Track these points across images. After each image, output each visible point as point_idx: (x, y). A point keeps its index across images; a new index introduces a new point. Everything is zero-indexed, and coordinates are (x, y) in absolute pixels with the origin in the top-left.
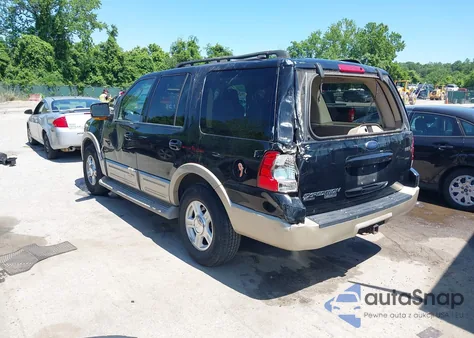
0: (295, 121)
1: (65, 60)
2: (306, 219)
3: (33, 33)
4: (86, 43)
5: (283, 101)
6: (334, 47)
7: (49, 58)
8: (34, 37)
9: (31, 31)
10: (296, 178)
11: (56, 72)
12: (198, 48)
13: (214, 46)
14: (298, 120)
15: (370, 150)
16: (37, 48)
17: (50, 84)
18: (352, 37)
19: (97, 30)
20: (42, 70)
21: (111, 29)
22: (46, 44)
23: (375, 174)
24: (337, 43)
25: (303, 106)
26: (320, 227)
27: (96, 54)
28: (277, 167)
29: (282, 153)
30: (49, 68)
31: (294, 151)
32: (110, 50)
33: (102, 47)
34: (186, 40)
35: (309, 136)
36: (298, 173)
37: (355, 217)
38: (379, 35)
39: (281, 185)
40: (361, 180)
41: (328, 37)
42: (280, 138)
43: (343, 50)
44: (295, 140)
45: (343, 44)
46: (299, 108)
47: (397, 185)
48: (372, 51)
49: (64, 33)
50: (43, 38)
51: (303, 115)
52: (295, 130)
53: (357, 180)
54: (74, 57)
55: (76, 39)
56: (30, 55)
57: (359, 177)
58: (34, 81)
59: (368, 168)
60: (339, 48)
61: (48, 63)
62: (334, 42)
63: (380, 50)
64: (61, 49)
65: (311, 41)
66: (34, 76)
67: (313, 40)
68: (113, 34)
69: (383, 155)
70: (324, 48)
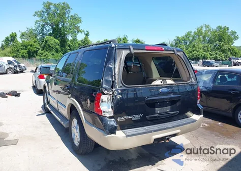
0: (113, 76)
1: (65, 47)
2: (117, 132)
3: (51, 36)
4: (74, 40)
5: (107, 66)
6: (199, 38)
7: (57, 46)
8: (51, 37)
9: (50, 35)
10: (112, 108)
11: (60, 53)
12: (128, 41)
13: (135, 39)
14: (115, 76)
15: (163, 94)
16: (52, 42)
17: (57, 58)
18: (209, 33)
19: (80, 33)
20: (54, 52)
21: (86, 33)
22: (57, 41)
23: (169, 107)
24: (201, 37)
25: (119, 69)
26: (127, 136)
27: (79, 44)
28: (102, 101)
29: (104, 94)
30: (57, 51)
31: (111, 93)
32: (85, 43)
33: (82, 41)
34: (122, 37)
35: (121, 85)
36: (113, 105)
37: (151, 132)
38: (224, 32)
39: (104, 112)
40: (158, 110)
41: (195, 34)
42: (104, 86)
43: (204, 40)
44: (112, 87)
45: (204, 37)
46: (117, 70)
47: (189, 113)
48: (220, 40)
49: (65, 35)
50: (56, 38)
51: (119, 73)
52: (113, 82)
53: (155, 110)
54: (69, 46)
55: (70, 38)
56: (49, 45)
57: (156, 109)
58: (50, 57)
59: (163, 103)
60: (202, 39)
61: (57, 49)
62: (199, 36)
63: (225, 40)
64: (63, 42)
65: (186, 36)
66: (50, 55)
67: (188, 35)
68: (87, 35)
69: (173, 96)
70: (193, 39)
